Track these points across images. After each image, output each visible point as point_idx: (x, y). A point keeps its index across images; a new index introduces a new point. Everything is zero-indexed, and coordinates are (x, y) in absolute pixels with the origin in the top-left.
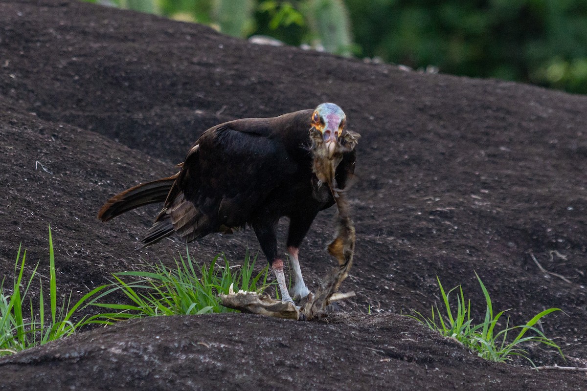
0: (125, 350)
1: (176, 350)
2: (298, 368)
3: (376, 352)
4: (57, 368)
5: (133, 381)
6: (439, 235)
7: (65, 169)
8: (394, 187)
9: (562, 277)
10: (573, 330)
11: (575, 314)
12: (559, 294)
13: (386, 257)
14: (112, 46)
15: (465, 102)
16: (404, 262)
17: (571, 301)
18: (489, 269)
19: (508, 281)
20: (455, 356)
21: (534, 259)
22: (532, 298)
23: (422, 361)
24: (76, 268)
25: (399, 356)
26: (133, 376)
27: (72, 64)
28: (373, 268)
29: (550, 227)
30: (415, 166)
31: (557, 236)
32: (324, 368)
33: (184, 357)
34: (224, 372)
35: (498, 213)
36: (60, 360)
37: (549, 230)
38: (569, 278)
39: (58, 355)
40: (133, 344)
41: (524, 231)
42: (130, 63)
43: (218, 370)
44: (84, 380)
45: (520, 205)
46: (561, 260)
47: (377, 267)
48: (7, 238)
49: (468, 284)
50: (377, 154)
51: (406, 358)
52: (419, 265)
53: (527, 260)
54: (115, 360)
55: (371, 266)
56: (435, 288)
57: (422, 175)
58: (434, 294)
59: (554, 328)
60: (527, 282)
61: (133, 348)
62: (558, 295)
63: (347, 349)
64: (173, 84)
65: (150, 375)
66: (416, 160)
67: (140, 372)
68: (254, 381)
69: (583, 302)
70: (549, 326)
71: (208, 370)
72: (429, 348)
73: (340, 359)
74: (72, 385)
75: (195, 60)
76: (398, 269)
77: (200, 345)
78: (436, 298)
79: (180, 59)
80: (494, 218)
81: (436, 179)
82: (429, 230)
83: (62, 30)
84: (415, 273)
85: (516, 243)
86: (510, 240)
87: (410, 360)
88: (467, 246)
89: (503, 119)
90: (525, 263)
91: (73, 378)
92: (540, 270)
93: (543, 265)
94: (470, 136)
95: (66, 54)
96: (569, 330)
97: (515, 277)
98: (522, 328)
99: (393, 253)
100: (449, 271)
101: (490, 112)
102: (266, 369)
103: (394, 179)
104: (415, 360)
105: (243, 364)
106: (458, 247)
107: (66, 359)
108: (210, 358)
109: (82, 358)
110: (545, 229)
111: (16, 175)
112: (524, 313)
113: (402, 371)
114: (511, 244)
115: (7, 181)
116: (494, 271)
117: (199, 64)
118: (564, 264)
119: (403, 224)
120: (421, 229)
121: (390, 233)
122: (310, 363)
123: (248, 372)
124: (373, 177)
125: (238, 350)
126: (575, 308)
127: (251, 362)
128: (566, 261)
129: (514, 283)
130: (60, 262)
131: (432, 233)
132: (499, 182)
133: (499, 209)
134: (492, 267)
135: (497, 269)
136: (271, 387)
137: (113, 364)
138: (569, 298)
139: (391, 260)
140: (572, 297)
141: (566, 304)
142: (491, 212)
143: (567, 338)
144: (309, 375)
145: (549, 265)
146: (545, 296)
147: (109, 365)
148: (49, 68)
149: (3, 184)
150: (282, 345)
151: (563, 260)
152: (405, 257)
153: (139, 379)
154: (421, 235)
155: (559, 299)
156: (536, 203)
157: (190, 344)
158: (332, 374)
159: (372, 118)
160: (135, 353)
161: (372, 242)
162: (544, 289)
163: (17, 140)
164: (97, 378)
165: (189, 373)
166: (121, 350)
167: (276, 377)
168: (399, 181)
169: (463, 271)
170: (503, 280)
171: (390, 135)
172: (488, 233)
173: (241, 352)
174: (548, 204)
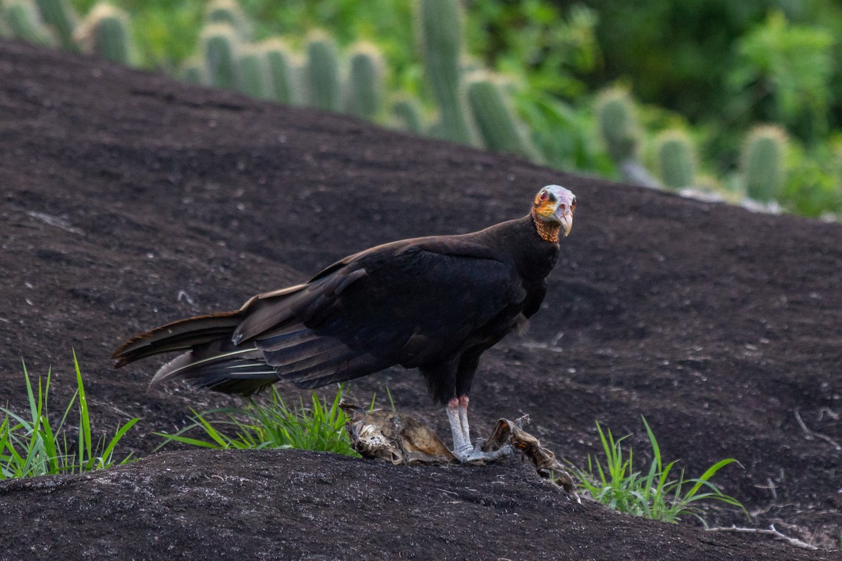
0: (116, 480)
1: (180, 482)
2: (328, 506)
3: (448, 494)
4: (25, 498)
5: (113, 514)
6: (680, 388)
7: (216, 301)
8: (661, 336)
9: (828, 439)
10: (811, 496)
11: (819, 478)
12: (804, 455)
13: (594, 408)
15: (790, 243)
16: (615, 414)
17: (818, 464)
18: (722, 425)
19: (743, 439)
21: (799, 418)
22: (770, 459)
23: (503, 505)
24: (168, 405)
25: (476, 498)
26: (114, 509)
27: (317, 195)
28: (573, 421)
29: (826, 380)
30: (694, 313)
31: (833, 392)
32: (363, 507)
33: (187, 490)
34: (229, 507)
35: (768, 364)
36: (30, 489)
37: (825, 385)
38: (837, 440)
39: (28, 484)
40: (127, 474)
41: (794, 385)
42: (387, 194)
43: (223, 505)
44: (52, 512)
45: (799, 357)
46: (831, 420)
47: (579, 419)
48: (95, 372)
49: (691, 442)
50: (655, 299)
51: (483, 502)
52: (632, 419)
53: (790, 418)
54: (96, 491)
55: (571, 418)
56: (647, 444)
57: (698, 322)
58: (645, 452)
59: (789, 494)
60: (767, 440)
61: (127, 478)
62: (803, 456)
63: (409, 489)
64: (434, 219)
65: (135, 508)
66: (698, 306)
67: (123, 505)
68: (261, 518)
69: (834, 465)
70: (784, 491)
71: (209, 504)
72: (517, 492)
73: (393, 500)
74: (37, 517)
75: (469, 191)
76: (605, 422)
77: (214, 478)
78: (646, 456)
79: (453, 191)
80: (760, 371)
81: (711, 326)
82: (669, 381)
83: (323, 156)
84: (625, 427)
85: (781, 399)
86: (774, 395)
87: (488, 504)
88: (707, 400)
89: (832, 263)
90: (787, 422)
91: (40, 510)
92: (802, 430)
93: (808, 425)
94: (780, 281)
95: (314, 183)
96: (807, 496)
97: (754, 434)
98: (695, 483)
99: (604, 404)
100: (670, 426)
101: (818, 255)
102: (286, 507)
103: (664, 327)
104: (493, 504)
105: (258, 500)
106: (697, 400)
107: (38, 488)
108: (217, 491)
109: (58, 488)
110: (819, 384)
111: (144, 305)
112: (754, 475)
113: (464, 514)
114: (773, 400)
115: (130, 311)
116: (727, 427)
117: (473, 196)
118: (834, 424)
119: (640, 374)
120: (660, 380)
121: (619, 384)
122: (347, 501)
123: (259, 508)
124: (641, 325)
125: (260, 484)
126: (821, 472)
127: (269, 498)
128: (837, 421)
129: (749, 441)
130: (149, 399)
131: (672, 385)
132: (788, 331)
133: (770, 361)
134: (726, 423)
135: (733, 425)
136: (280, 524)
137: (93, 494)
138: (816, 460)
139: (600, 411)
140: (821, 459)
141: (812, 467)
142: (759, 364)
143: (801, 505)
144: (338, 513)
145: (816, 425)
146: (786, 457)
147: (88, 497)
148: (289, 199)
149: (123, 314)
150: (321, 482)
151: (834, 419)
152: (618, 410)
153: (121, 512)
154: (658, 387)
155: (803, 461)
156: (821, 355)
157: (202, 477)
158: (368, 514)
159: (662, 259)
160: (126, 484)
161: (580, 392)
162: (786, 450)
163: (168, 268)
164: (70, 510)
165: (186, 508)
166: (109, 481)
167: (295, 515)
168: (669, 329)
169: (687, 427)
170: (736, 437)
171: (676, 277)
172: (747, 386)
173: (263, 487)
174: (835, 355)
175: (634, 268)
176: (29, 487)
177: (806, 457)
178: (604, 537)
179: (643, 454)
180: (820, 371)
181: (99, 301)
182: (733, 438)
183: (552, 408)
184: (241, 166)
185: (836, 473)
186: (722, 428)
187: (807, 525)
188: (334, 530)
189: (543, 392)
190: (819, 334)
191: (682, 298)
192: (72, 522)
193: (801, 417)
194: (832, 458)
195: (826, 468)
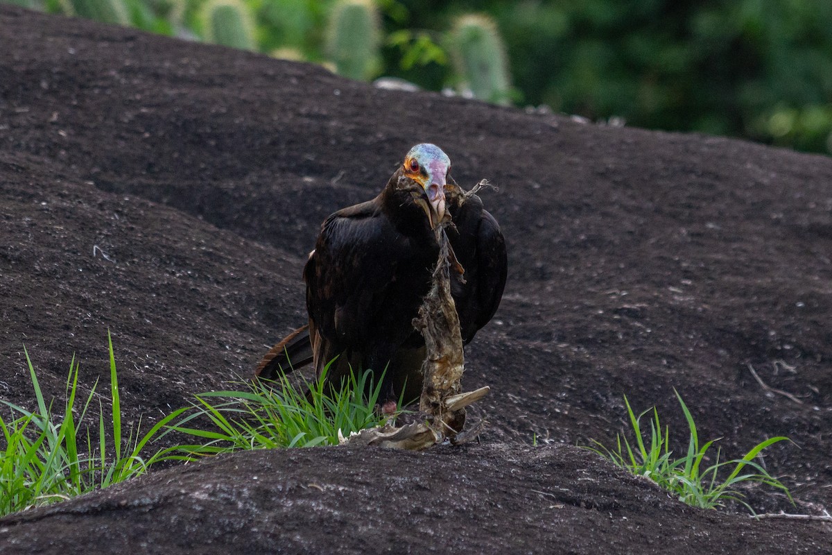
0: (212, 494)
1: (280, 494)
2: (441, 517)
3: (545, 495)
4: (123, 519)
5: (223, 535)
6: (627, 341)
7: (132, 256)
8: (567, 277)
9: (790, 396)
10: (804, 465)
11: (807, 445)
12: (786, 418)
13: (555, 369)
14: (191, 93)
15: (659, 164)
16: (580, 376)
17: (802, 428)
18: (693, 385)
19: (719, 402)
20: (649, 501)
21: (753, 372)
22: (750, 423)
23: (605, 508)
24: (147, 386)
25: (575, 501)
26: (222, 529)
27: (141, 116)
28: (539, 385)
29: (773, 328)
30: (594, 250)
31: (783, 342)
32: (475, 517)
33: (290, 503)
34: (343, 523)
35: (704, 311)
36: (127, 508)
37: (773, 333)
38: (799, 396)
39: (123, 502)
40: (223, 486)
41: (740, 335)
42: (217, 115)
43: (336, 521)
44: (158, 535)
46: (788, 373)
47: (545, 383)
48: (56, 348)
49: (665, 406)
50: (543, 233)
51: (583, 504)
52: (600, 381)
53: (743, 373)
54: (199, 508)
55: (537, 383)
56: (622, 411)
57: (603, 261)
58: (620, 419)
59: (779, 463)
60: (743, 402)
61: (224, 491)
62: (784, 419)
63: (506, 492)
64: (274, 143)
65: (246, 528)
66: (596, 241)
67: (232, 524)
68: (383, 536)
69: (818, 429)
70: (773, 460)
71: (321, 521)
72: (615, 491)
73: (496, 506)
74: (142, 541)
75: (303, 110)
76: (572, 386)
77: (311, 487)
78: (622, 424)
79: (284, 110)
80: (699, 318)
81: (622, 266)
82: (613, 334)
83: (128, 72)
84: (594, 391)
85: (729, 350)
86: (721, 346)
87: (589, 506)
88: (664, 355)
89: (711, 187)
90: (741, 377)
91: (144, 533)
92: (760, 387)
93: (765, 379)
94: (667, 209)
95: (131, 104)
96: (800, 466)
97: (728, 396)
98: (737, 463)
99: (565, 364)
100: (641, 388)
101: (693, 177)
102: (399, 520)
103: (567, 266)
104: (595, 506)
105: (368, 512)
106: (652, 356)
107: (134, 507)
108: (324, 504)
109: (156, 506)
110: (767, 332)
111: (67, 264)
112: (739, 443)
113: (578, 521)
114: (722, 352)
115: (55, 271)
116: (699, 388)
117: (309, 115)
118: (793, 378)
119: (579, 326)
120: (603, 333)
121: (562, 339)
122: (457, 510)
123: (375, 523)
124: (539, 264)
125: (361, 494)
126: (807, 436)
127: (378, 510)
128: (795, 375)
129: (726, 403)
130: (125, 379)
131: (617, 338)
132: (706, 269)
133: (706, 306)
134: (696, 383)
135: (704, 385)
136: (406, 543)
137: (196, 513)
138: (799, 423)
139: (563, 373)
140: (804, 422)
141: (796, 431)
142: (695, 310)
143: (797, 477)
144: (455, 527)
145: (773, 379)
146: (767, 420)
147: (192, 515)
148: (111, 122)
149: (50, 275)
150: (419, 487)
151: (792, 372)
152: (582, 371)
153: (231, 532)
154: (603, 341)
155: (786, 425)
156: (755, 298)
157: (298, 487)
158: (485, 526)
159: (537, 186)
160: (226, 499)
161: (538, 351)
162: (766, 412)
163: (68, 218)
164: (176, 532)
165: (297, 525)
166: (207, 495)
167: (412, 529)
168: (573, 269)
169: (658, 389)
170: (711, 400)
171: (561, 208)
172: (692, 337)
173: (365, 496)
174: (771, 299)
175: (511, 197)
176: (124, 506)
177: (788, 420)
178: (735, 545)
179: (618, 421)
180: (763, 317)
181: (19, 259)
182: (706, 399)
183: (515, 372)
184: (44, 85)
185: (823, 438)
186: (693, 388)
187: (821, 502)
188: (460, 547)
189: (502, 352)
190: (737, 273)
191: (575, 233)
192: (181, 545)
193: (756, 371)
194: (814, 420)
195: (813, 433)
